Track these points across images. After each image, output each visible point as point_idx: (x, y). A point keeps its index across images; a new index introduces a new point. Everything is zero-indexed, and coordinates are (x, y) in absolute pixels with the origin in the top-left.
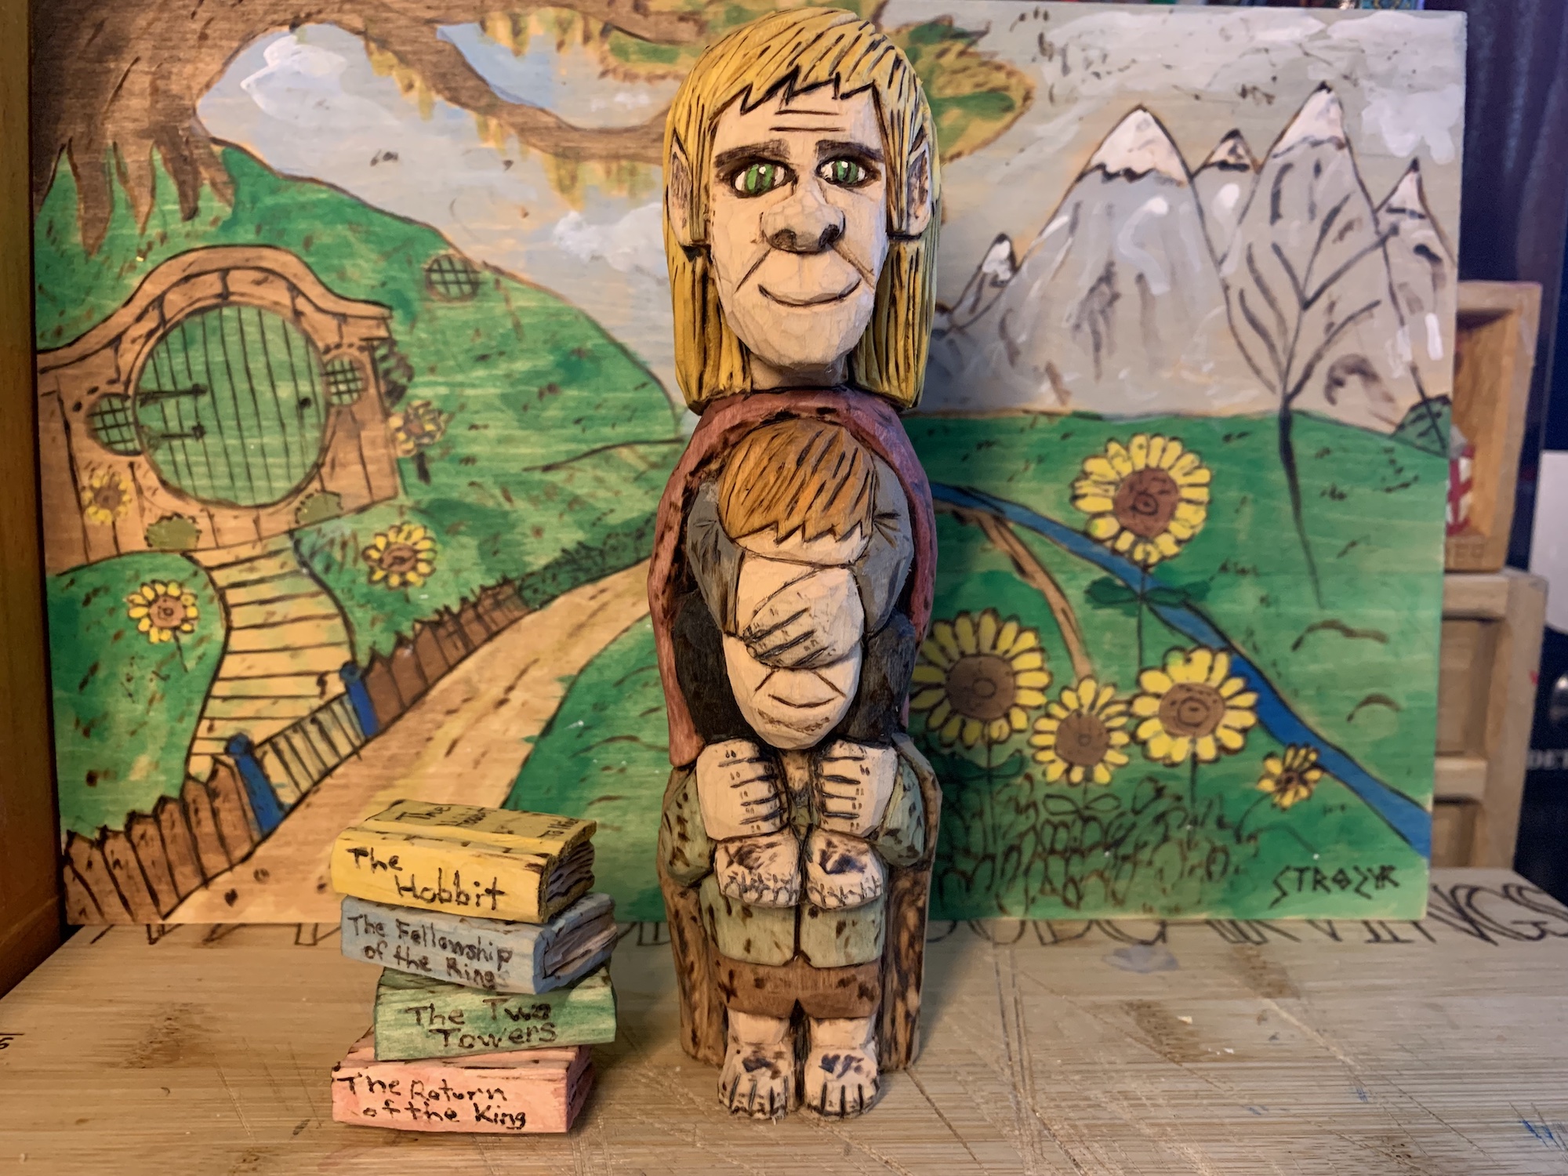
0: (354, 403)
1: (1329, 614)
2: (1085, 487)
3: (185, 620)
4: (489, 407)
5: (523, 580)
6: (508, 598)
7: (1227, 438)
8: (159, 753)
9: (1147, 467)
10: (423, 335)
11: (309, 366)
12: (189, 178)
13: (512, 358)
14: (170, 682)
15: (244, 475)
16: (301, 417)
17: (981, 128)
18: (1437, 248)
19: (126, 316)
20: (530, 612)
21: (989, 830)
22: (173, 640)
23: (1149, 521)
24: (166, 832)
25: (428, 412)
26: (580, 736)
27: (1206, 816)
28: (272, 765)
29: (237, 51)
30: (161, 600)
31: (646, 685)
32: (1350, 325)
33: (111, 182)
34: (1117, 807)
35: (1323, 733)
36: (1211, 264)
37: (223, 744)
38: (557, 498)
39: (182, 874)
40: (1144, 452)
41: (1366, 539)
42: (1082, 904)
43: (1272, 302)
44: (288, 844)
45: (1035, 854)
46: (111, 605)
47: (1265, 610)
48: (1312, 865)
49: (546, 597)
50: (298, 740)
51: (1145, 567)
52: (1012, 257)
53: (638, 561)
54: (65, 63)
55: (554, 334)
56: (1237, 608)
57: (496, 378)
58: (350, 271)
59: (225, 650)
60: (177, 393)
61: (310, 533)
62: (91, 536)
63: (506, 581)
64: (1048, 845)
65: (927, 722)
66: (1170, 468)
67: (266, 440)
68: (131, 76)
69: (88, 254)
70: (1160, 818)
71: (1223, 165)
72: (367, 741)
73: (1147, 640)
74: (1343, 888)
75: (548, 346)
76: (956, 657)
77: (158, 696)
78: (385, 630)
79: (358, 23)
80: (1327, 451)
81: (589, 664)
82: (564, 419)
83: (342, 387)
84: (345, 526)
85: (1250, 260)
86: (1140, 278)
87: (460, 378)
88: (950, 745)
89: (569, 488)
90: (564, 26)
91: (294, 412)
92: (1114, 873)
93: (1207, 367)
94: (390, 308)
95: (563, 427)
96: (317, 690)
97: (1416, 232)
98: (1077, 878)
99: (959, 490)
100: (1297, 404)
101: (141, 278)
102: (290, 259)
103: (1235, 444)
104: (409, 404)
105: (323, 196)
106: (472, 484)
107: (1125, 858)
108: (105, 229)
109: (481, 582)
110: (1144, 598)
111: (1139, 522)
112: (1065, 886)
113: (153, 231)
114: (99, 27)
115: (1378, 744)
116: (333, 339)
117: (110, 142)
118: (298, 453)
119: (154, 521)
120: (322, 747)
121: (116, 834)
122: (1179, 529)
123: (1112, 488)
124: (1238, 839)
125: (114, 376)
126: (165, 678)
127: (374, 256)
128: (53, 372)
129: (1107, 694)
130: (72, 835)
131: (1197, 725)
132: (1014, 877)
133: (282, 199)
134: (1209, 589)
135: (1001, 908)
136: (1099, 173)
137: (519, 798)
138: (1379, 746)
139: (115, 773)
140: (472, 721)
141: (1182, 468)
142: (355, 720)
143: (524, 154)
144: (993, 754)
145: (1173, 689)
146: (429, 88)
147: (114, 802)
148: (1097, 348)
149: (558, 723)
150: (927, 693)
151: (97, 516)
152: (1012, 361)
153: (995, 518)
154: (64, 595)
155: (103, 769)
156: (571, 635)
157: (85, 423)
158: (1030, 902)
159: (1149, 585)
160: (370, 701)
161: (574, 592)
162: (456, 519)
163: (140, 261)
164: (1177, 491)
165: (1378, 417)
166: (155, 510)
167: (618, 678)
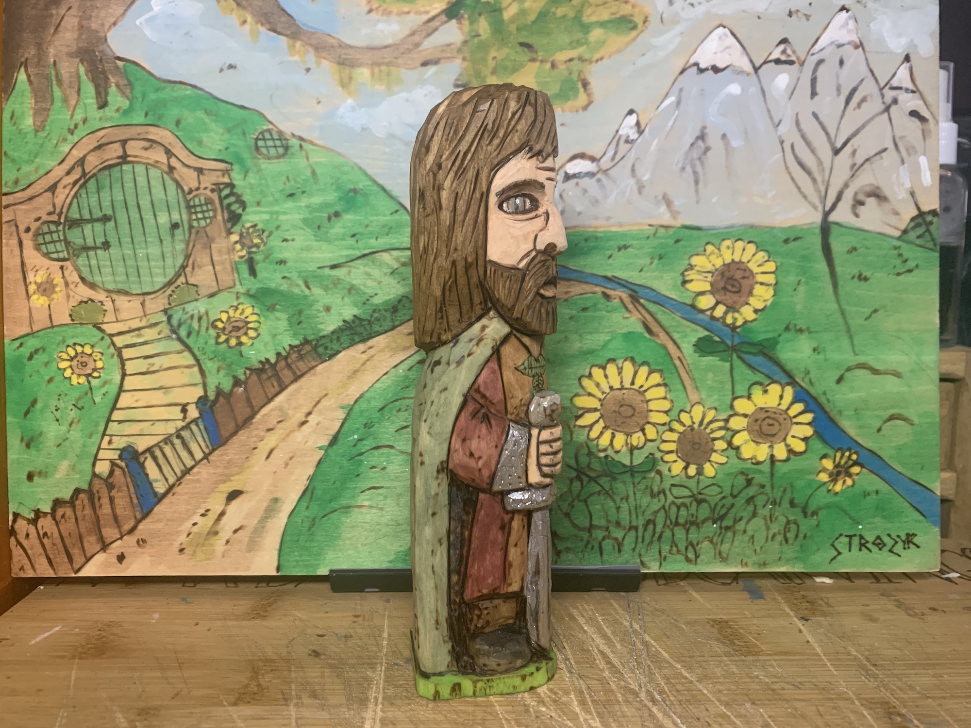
0: (207, 225)
1: (861, 359)
2: (691, 275)
3: (95, 370)
4: (295, 227)
5: (318, 341)
6: (308, 352)
7: (786, 241)
8: (76, 458)
9: (733, 260)
10: (253, 182)
11: (179, 203)
12: (101, 83)
13: (311, 195)
14: (83, 411)
15: (136, 274)
16: (173, 235)
17: (616, 40)
18: (924, 113)
19: (60, 171)
20: (322, 363)
21: (633, 509)
22: (86, 383)
23: (735, 297)
24: (79, 513)
25: (256, 231)
26: (355, 445)
27: (781, 498)
28: (150, 466)
29: (133, 2)
30: (80, 356)
31: (399, 410)
32: (867, 163)
33: (52, 85)
34: (720, 493)
35: (860, 441)
36: (771, 126)
37: (118, 452)
38: (340, 287)
39: (89, 542)
40: (730, 251)
41: (884, 307)
42: (698, 560)
43: (813, 151)
44: (160, 521)
45: (665, 525)
46: (47, 360)
47: (816, 356)
48: (858, 534)
49: (333, 352)
50: (168, 449)
51: (733, 328)
52: (638, 124)
53: (393, 328)
54: (25, 11)
56: (798, 356)
57: (300, 207)
58: (205, 140)
59: (121, 389)
60: (92, 220)
61: (177, 311)
62: (33, 315)
64: (674, 520)
65: (588, 434)
66: (748, 262)
67: (149, 251)
68: (65, 18)
69: (37, 131)
70: (750, 500)
71: (778, 61)
72: (214, 450)
73: (736, 377)
74: (880, 549)
75: (334, 187)
76: (608, 390)
77: (76, 420)
78: (227, 375)
80: (854, 249)
81: (361, 397)
82: (344, 234)
83: (200, 216)
84: (200, 307)
85: (797, 123)
86: (724, 136)
87: (276, 208)
88: (605, 450)
89: (348, 279)
91: (168, 231)
92: (720, 539)
93: (770, 195)
94: (231, 164)
95: (344, 239)
96: (181, 416)
97: (910, 102)
98: (695, 543)
99: (606, 278)
100: (833, 217)
101: (70, 146)
102: (167, 133)
103: (792, 245)
104: (243, 226)
105: (188, 92)
106: (284, 278)
107: (727, 528)
108: (48, 115)
109: (291, 343)
110: (734, 349)
111: (729, 298)
112: (686, 548)
113: (78, 116)
115: (899, 448)
116: (194, 184)
117: (52, 60)
118: (171, 259)
119: (75, 304)
120: (184, 454)
121: (46, 514)
122: (756, 302)
123: (710, 275)
124: (806, 516)
125: (50, 208)
126: (80, 409)
127: (221, 131)
128: (12, 208)
129: (710, 415)
130: (16, 515)
131: (773, 436)
132: (651, 543)
133: (162, 95)
134: (778, 343)
135: (642, 563)
136: (695, 68)
137: (314, 488)
138: (900, 449)
139: (46, 473)
140: (283, 436)
141: (757, 261)
142: (206, 436)
143: (318, 64)
144: (634, 457)
145: (756, 410)
146: (257, 23)
147: (44, 492)
148: (697, 182)
149: (341, 436)
150: (587, 415)
151: (39, 301)
152: (640, 193)
153: (631, 296)
154: (17, 353)
155: (38, 470)
156: (349, 378)
157: (32, 240)
158: (663, 559)
159: (737, 341)
160: (216, 424)
161: (351, 348)
162: (275, 302)
163: (69, 137)
164: (754, 277)
165: (889, 225)
166: (77, 297)
167: (381, 406)
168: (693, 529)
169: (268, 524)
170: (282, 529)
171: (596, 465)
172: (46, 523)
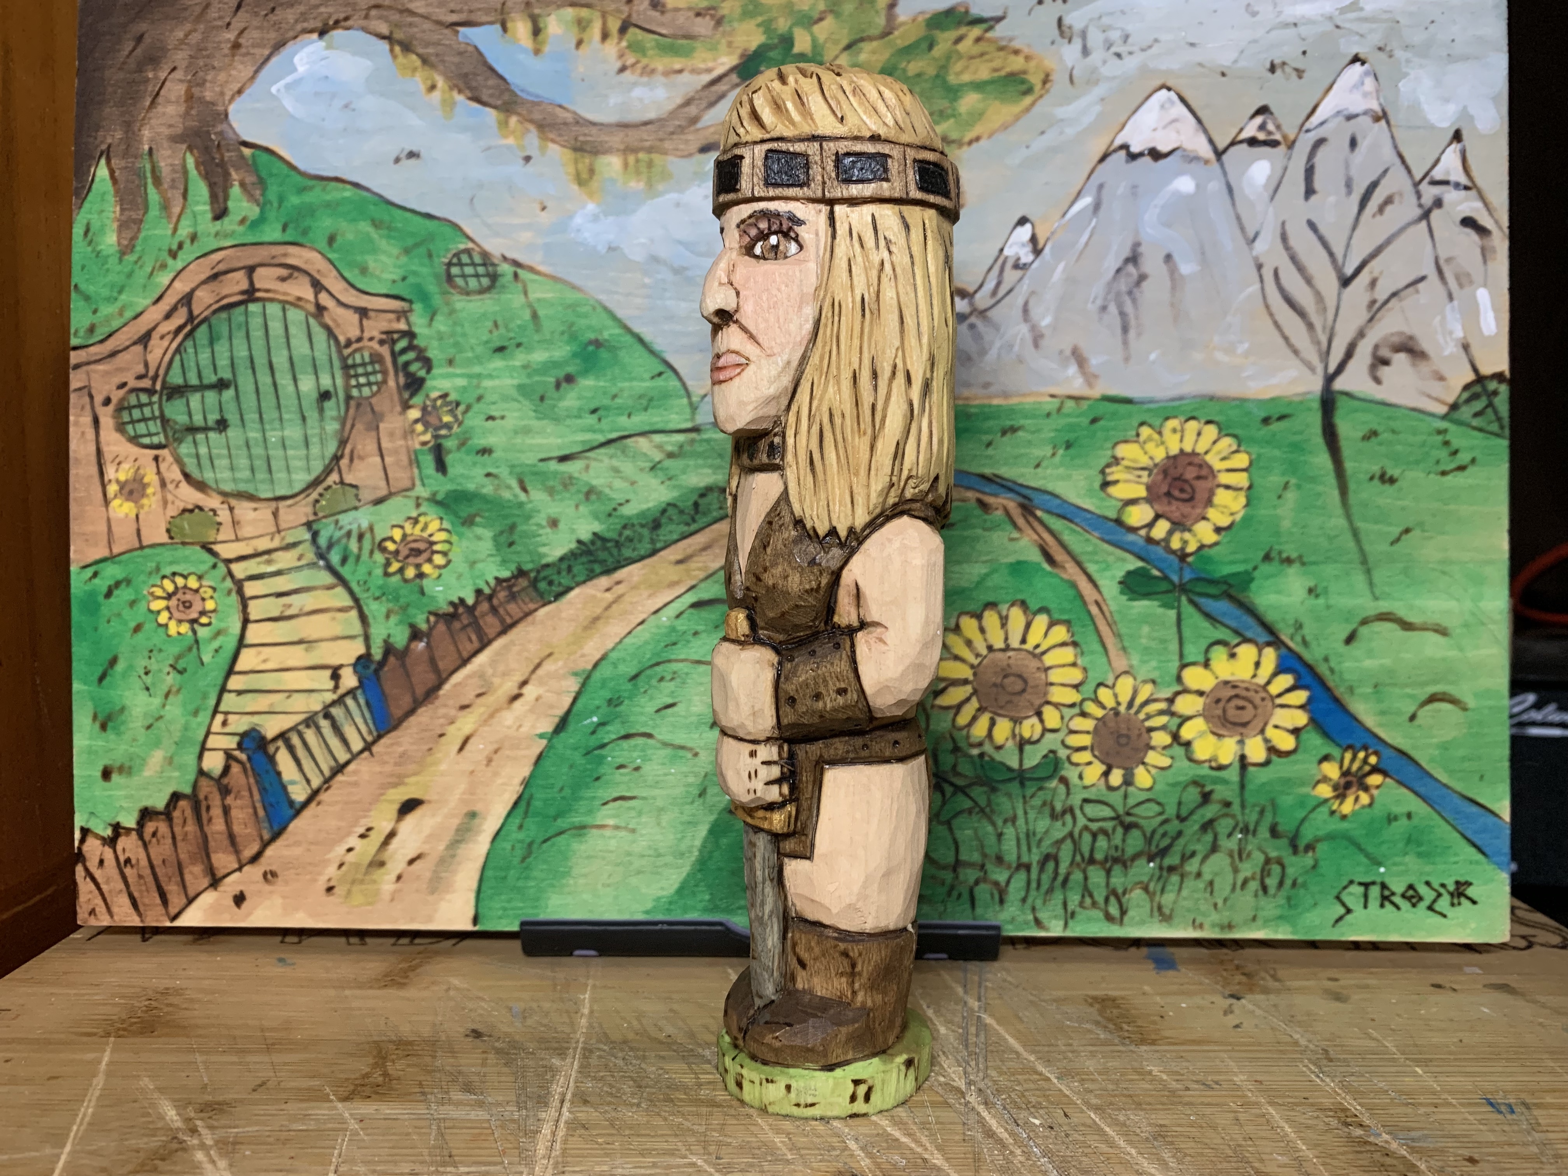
0: (374, 395)
1: (1384, 606)
2: (1115, 474)
3: (203, 613)
5: (538, 572)
6: (523, 589)
7: (1266, 421)
8: (174, 746)
9: (1182, 451)
10: (443, 328)
11: (331, 361)
12: (219, 180)
13: (530, 349)
14: (185, 675)
15: (265, 466)
16: (321, 410)
17: (1001, 110)
18: (1485, 221)
19: (155, 314)
20: (544, 605)
21: (1022, 836)
22: (190, 633)
23: (1186, 508)
24: (177, 829)
25: (446, 404)
26: (593, 733)
27: (1257, 823)
28: (283, 760)
29: (268, 59)
30: (180, 592)
31: (662, 679)
32: (1394, 301)
33: (146, 183)
34: (1161, 814)
35: (1384, 734)
36: (1242, 242)
37: (236, 739)
38: (573, 489)
39: (191, 873)
40: (1177, 436)
41: (1421, 525)
42: (1126, 919)
43: (1309, 281)
44: (297, 843)
45: (1072, 862)
46: (132, 598)
47: (1312, 601)
48: (1379, 880)
49: (561, 589)
50: (310, 735)
51: (1182, 556)
52: (1034, 239)
53: (654, 552)
54: (107, 73)
55: (572, 325)
56: (1284, 600)
57: (514, 368)
58: (371, 265)
59: (241, 644)
60: (202, 388)
61: (326, 525)
62: (114, 529)
63: (521, 573)
64: (1087, 855)
65: (954, 720)
66: (1206, 453)
67: (287, 433)
68: (167, 84)
69: (122, 254)
70: (1207, 826)
71: (1253, 142)
72: (379, 737)
73: (1187, 632)
74: (1414, 905)
75: (566, 337)
76: (984, 652)
77: (174, 689)
78: (401, 622)
79: (384, 29)
80: (1374, 433)
81: (603, 658)
82: (580, 409)
83: (362, 380)
84: (361, 519)
85: (1284, 238)
86: (1168, 258)
88: (980, 744)
89: (584, 477)
90: (582, 25)
91: (315, 405)
92: (1160, 886)
93: (1241, 348)
94: (410, 302)
95: (579, 417)
96: (331, 684)
97: (1462, 204)
98: (1120, 891)
99: (983, 477)
100: (1339, 384)
101: (171, 275)
102: (315, 255)
103: (1275, 427)
104: (427, 396)
105: (347, 194)
106: (488, 475)
107: (1171, 869)
108: (139, 230)
109: (497, 574)
110: (1183, 588)
111: (1176, 509)
112: (1107, 900)
113: (184, 231)
114: (140, 39)
115: (1445, 747)
116: (354, 333)
117: (146, 147)
118: (318, 446)
119: (174, 514)
120: (334, 743)
121: (128, 830)
122: (1218, 516)
123: (1145, 474)
124: (1295, 852)
125: (141, 369)
126: (181, 672)
127: (395, 251)
128: (85, 368)
129: (1146, 691)
130: (85, 832)
131: (1245, 725)
132: (1050, 890)
133: (309, 198)
134: (1252, 580)
135: (1038, 923)
136: (1123, 153)
137: (531, 797)
138: (1446, 749)
139: (130, 768)
140: (485, 716)
141: (1219, 452)
142: (368, 715)
143: (543, 150)
144: (1025, 755)
145: (1217, 685)
146: (451, 89)
147: (127, 797)
148: (1125, 329)
149: (572, 719)
150: (952, 690)
151: (122, 509)
152: (1036, 345)
153: (1023, 506)
154: (87, 588)
155: (118, 764)
156: (586, 628)
157: (114, 417)
158: (1069, 916)
159: (1187, 576)
160: (383, 696)
161: (589, 584)
162: (472, 510)
163: (170, 261)
164: (1214, 477)
165: (1429, 396)
166: (177, 503)
167: (633, 673)
168: (1117, 870)
169: (459, 851)
170: (481, 860)
171: (965, 768)
172: (128, 845)
